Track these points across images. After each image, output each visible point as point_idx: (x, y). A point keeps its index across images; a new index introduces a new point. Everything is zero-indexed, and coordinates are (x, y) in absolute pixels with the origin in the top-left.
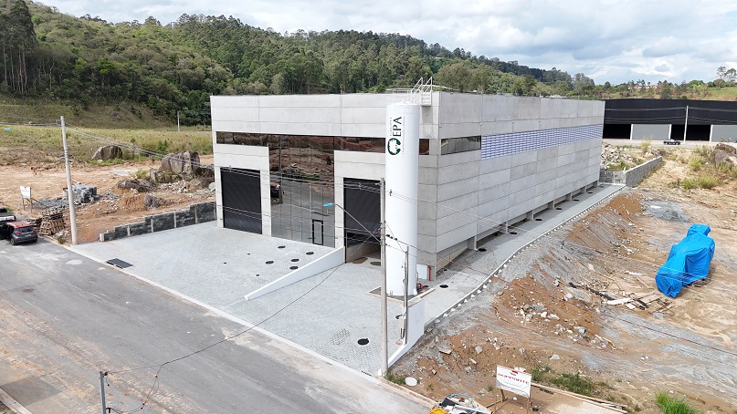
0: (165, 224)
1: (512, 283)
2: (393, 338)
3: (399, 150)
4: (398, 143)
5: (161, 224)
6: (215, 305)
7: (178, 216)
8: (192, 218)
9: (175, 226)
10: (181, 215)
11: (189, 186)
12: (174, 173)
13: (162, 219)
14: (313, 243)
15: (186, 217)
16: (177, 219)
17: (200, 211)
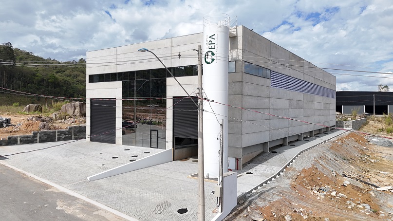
0: (48, 137)
1: (302, 171)
2: (209, 208)
3: (213, 60)
4: (213, 54)
5: (46, 137)
6: (60, 184)
7: (59, 133)
8: (70, 136)
9: (56, 140)
10: (61, 133)
11: (76, 122)
12: (68, 115)
13: (47, 134)
14: (151, 147)
15: (65, 135)
16: (58, 135)
17: (76, 131)
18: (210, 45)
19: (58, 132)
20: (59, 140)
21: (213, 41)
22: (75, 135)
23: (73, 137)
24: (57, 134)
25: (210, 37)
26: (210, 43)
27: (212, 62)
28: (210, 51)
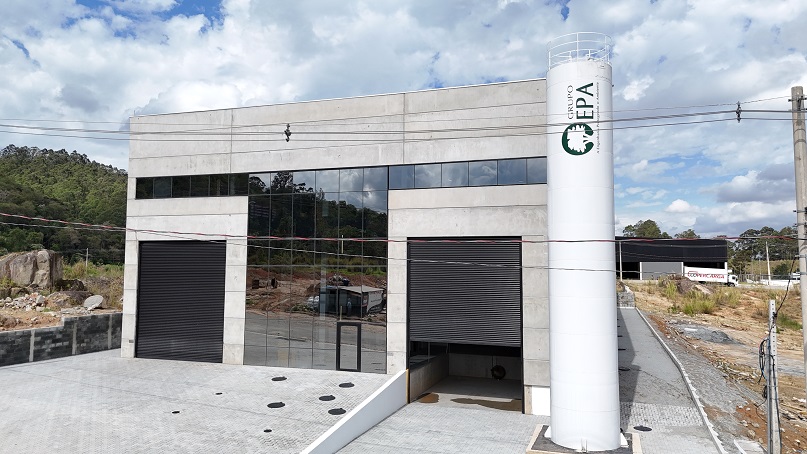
0: (10, 351)
3: (589, 146)
4: (589, 132)
7: (39, 338)
8: (66, 343)
9: (31, 357)
10: (45, 336)
11: (46, 303)
12: (15, 285)
13: (5, 343)
14: (338, 368)
15: (55, 341)
16: (36, 343)
17: (84, 329)
18: (581, 111)
19: (37, 335)
20: (38, 357)
21: (589, 100)
22: (80, 341)
23: (74, 346)
24: (33, 340)
25: (579, 90)
26: (581, 103)
27: (586, 151)
28: (580, 125)
